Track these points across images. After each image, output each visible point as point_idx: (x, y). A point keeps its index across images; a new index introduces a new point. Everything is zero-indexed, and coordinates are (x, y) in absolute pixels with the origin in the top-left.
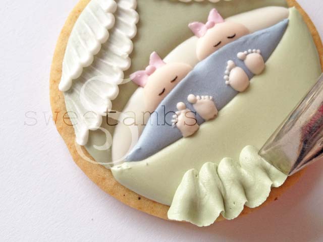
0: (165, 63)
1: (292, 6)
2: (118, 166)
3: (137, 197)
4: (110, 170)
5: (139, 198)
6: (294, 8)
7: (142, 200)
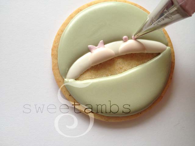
0: (104, 47)
1: (169, 46)
2: (68, 79)
3: (69, 94)
4: (64, 79)
5: (70, 95)
6: (170, 47)
7: (71, 96)
